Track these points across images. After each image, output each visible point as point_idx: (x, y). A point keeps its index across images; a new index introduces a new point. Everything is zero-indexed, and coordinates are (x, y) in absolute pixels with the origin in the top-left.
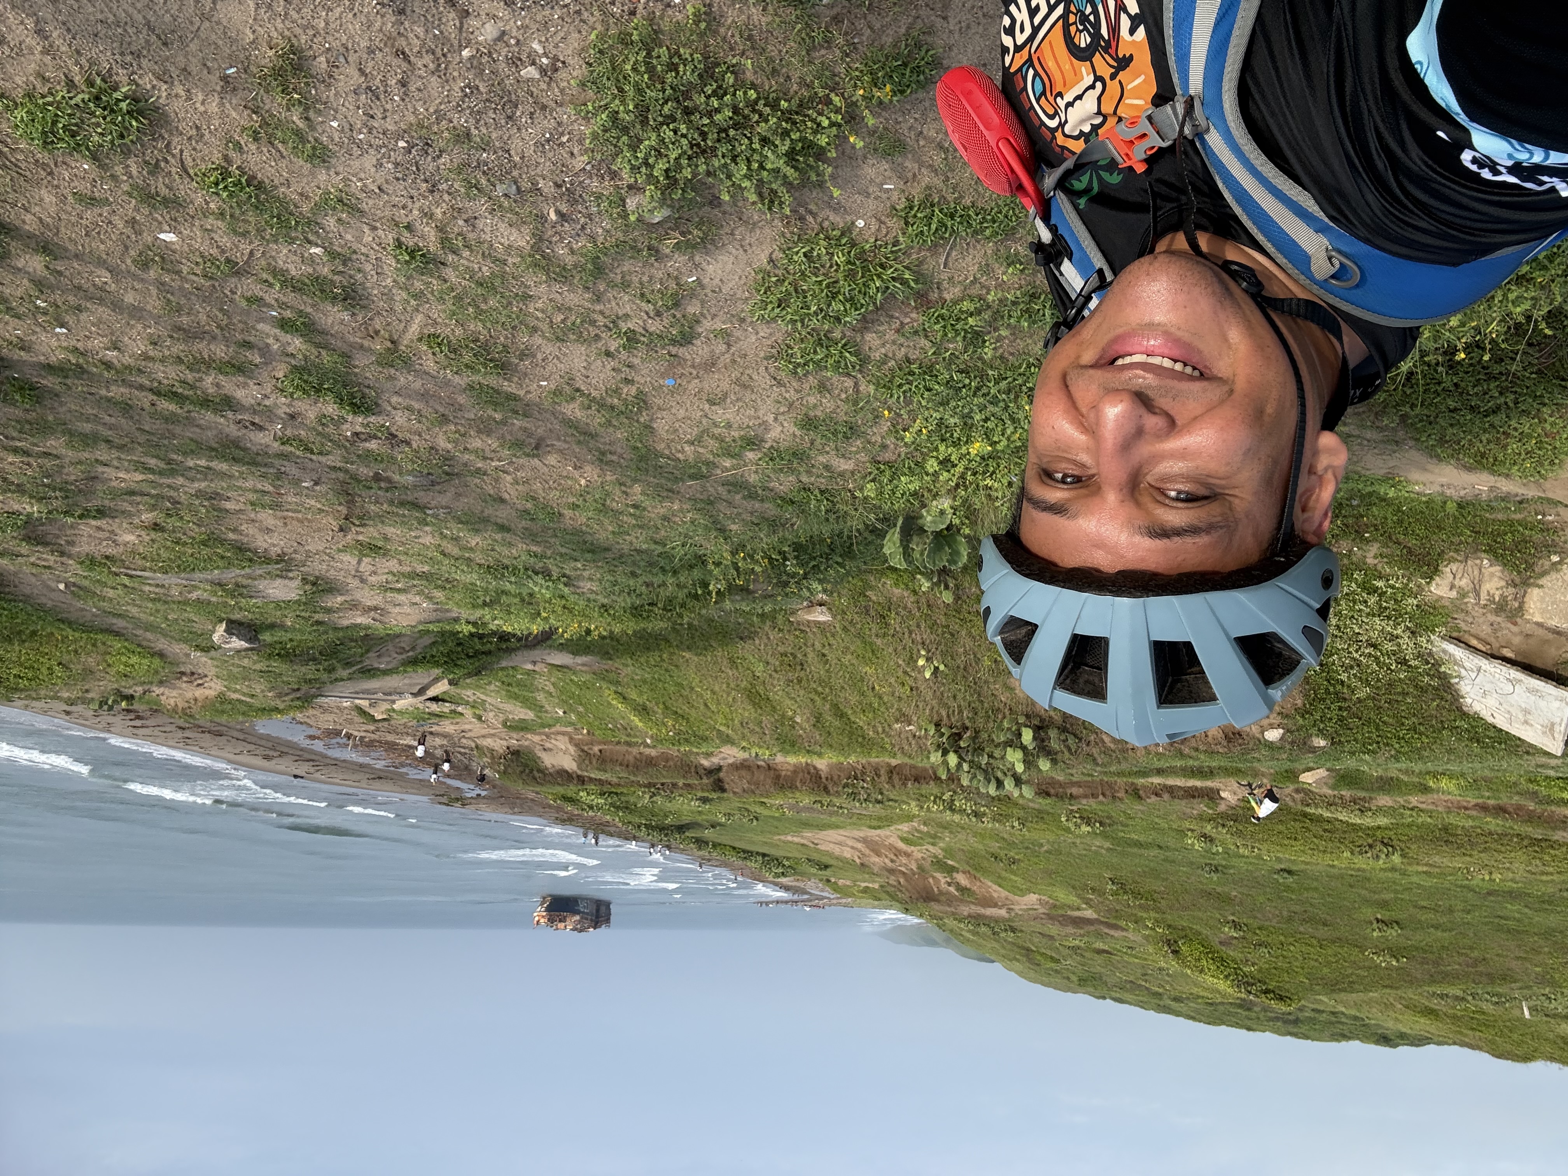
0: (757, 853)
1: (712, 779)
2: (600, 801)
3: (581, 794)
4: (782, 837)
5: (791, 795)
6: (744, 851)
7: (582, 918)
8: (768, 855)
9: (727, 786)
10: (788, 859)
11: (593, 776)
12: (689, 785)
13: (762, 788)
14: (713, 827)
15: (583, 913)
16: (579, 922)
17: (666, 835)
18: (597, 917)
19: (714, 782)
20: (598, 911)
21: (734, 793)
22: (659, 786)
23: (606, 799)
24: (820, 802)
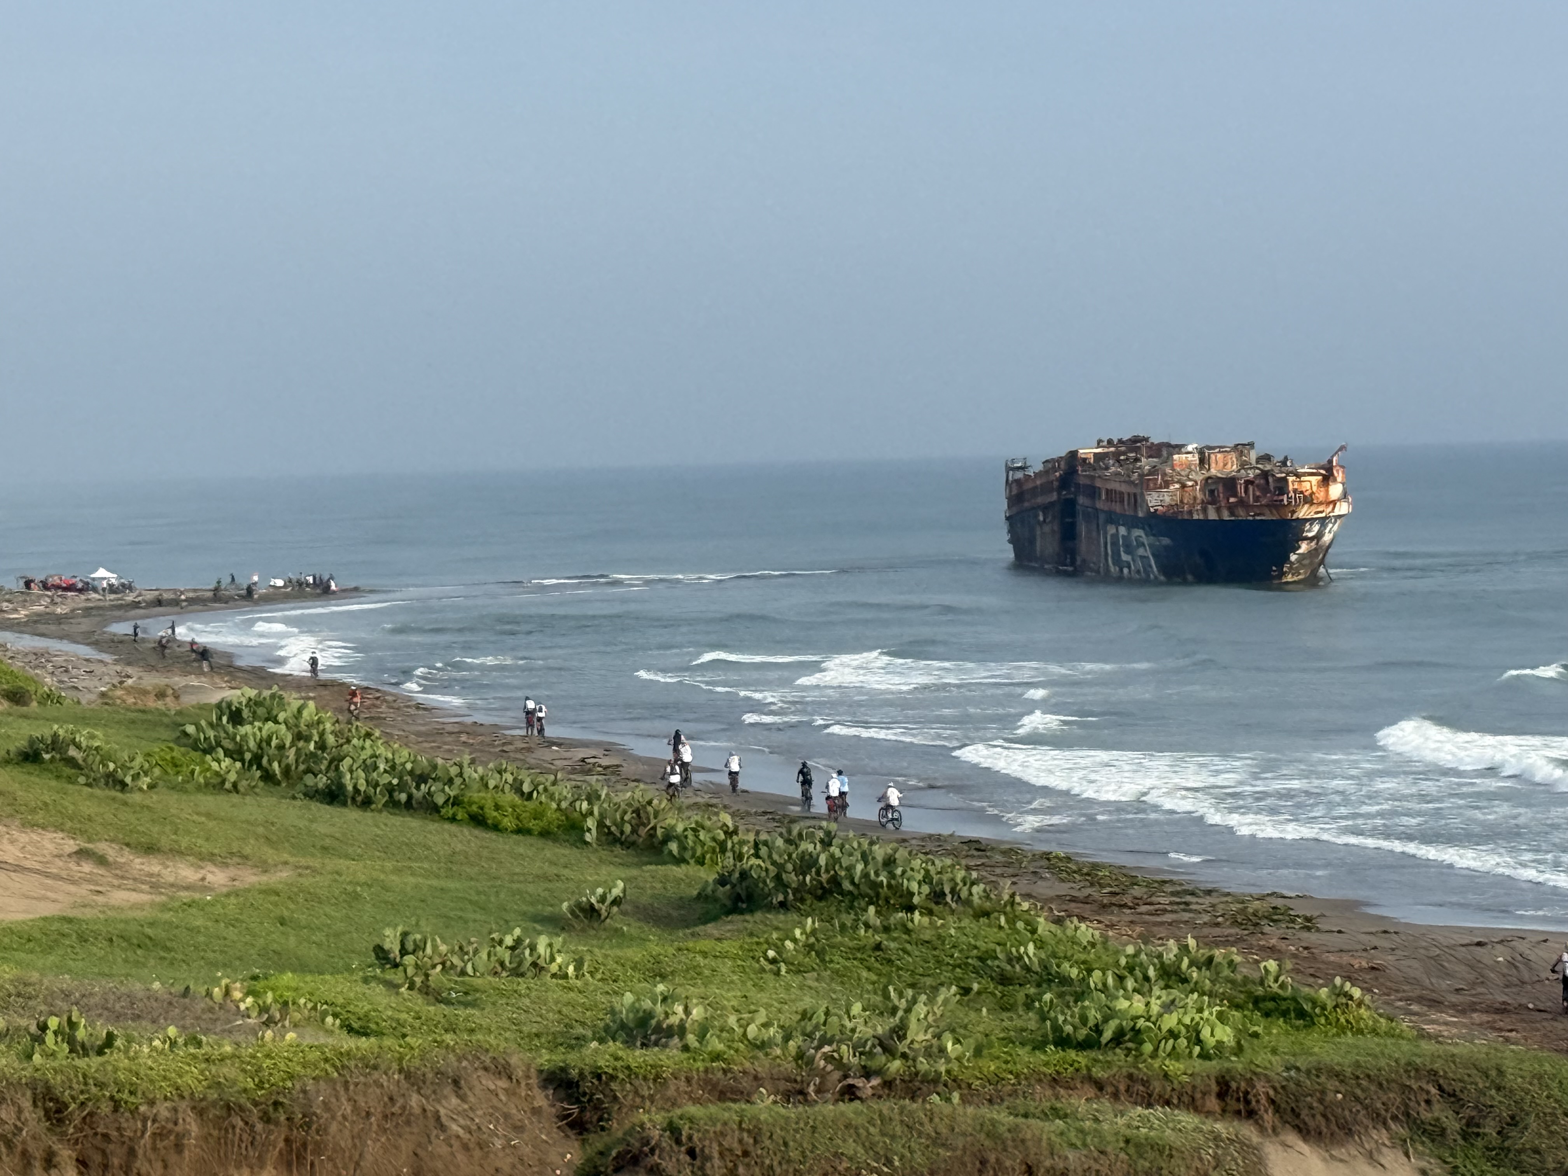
0: (366, 803)
1: (617, 1128)
2: (1138, 1004)
3: (1225, 1034)
4: (250, 878)
5: (228, 1071)
6: (430, 809)
7: (1136, 500)
8: (312, 794)
9: (541, 1099)
10: (218, 785)
11: (1187, 1119)
12: (723, 1095)
13: (372, 1100)
14: (591, 912)
15: (1133, 522)
16: (1146, 483)
17: (807, 864)
18: (1068, 509)
19: (603, 1115)
20: (1069, 534)
21: (503, 1070)
22: (868, 1087)
23: (1109, 1014)
24: (77, 1048)
